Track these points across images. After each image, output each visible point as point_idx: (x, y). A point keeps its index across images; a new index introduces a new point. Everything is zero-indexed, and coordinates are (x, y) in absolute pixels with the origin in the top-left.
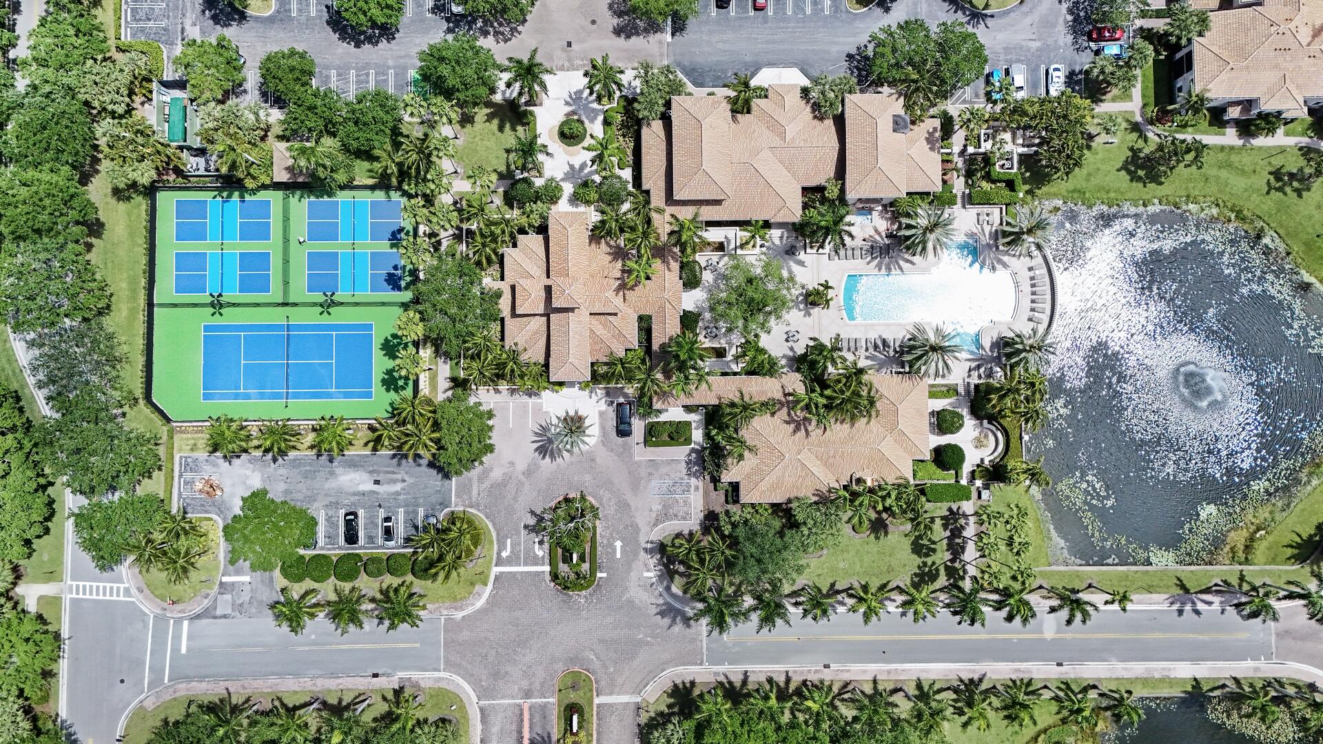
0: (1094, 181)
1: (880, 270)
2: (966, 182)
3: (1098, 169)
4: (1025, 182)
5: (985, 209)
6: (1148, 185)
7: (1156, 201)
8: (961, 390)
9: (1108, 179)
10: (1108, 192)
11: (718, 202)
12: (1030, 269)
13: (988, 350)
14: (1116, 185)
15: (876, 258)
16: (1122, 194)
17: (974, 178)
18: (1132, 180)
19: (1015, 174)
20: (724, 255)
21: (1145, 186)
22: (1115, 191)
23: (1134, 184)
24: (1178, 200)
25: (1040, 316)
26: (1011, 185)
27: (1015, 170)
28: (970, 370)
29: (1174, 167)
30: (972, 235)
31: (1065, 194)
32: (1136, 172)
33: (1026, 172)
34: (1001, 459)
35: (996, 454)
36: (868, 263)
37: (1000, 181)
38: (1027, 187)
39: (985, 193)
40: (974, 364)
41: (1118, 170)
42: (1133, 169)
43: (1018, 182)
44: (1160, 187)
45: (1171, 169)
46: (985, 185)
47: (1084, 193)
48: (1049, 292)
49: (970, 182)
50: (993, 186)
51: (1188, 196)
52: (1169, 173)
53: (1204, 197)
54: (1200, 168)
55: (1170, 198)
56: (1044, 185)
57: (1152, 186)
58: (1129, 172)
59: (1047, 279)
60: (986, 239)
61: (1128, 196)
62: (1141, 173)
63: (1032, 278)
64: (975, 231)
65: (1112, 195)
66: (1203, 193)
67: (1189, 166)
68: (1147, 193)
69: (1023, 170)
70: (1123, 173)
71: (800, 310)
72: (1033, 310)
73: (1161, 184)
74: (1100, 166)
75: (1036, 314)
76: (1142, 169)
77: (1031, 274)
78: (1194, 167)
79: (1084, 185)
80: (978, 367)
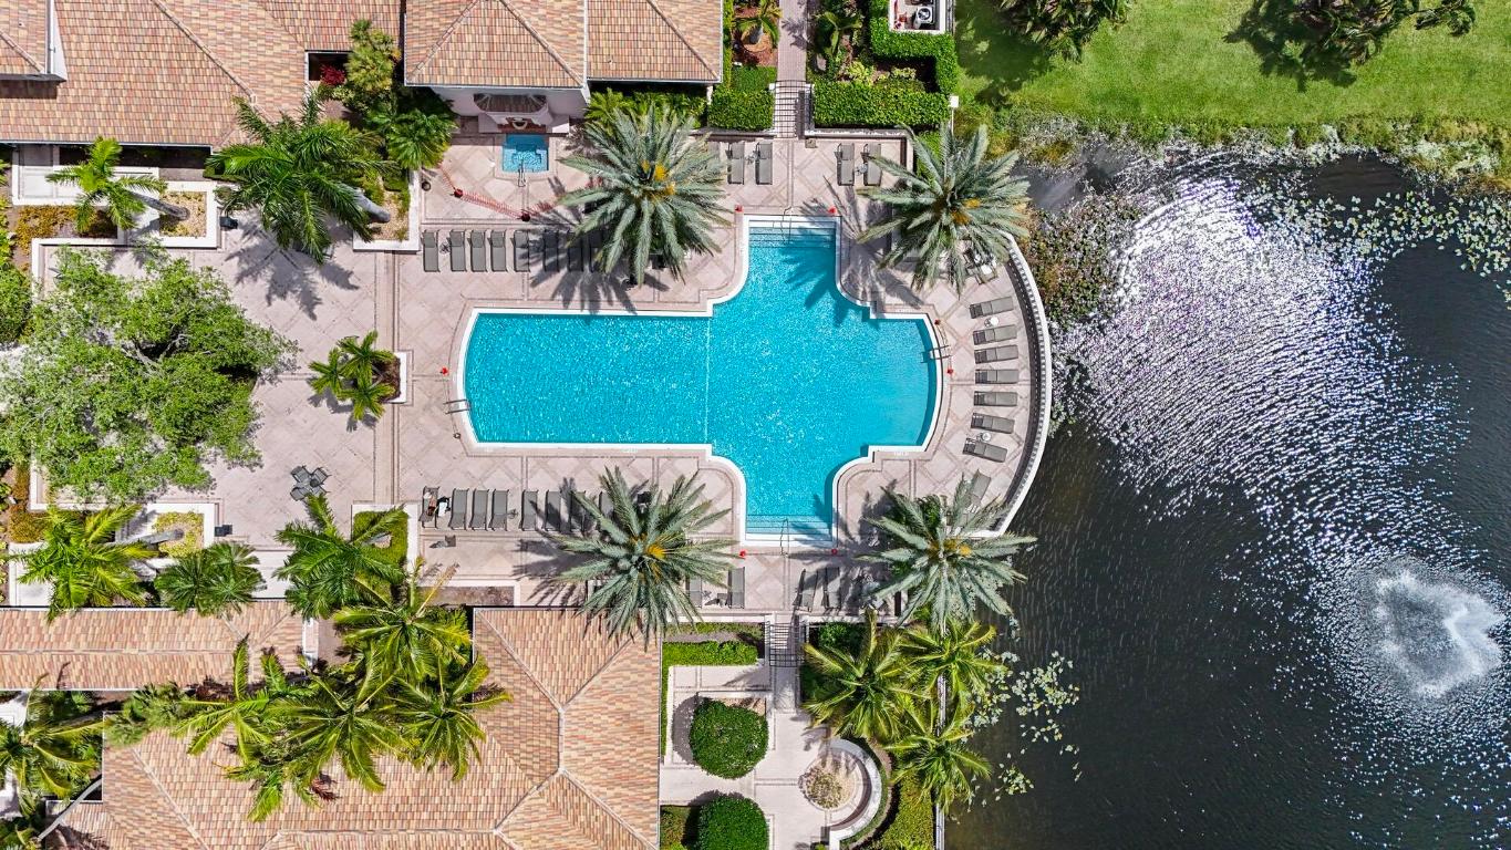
0: (1164, 71)
1: (567, 302)
2: (811, 64)
3: (1177, 37)
4: (973, 66)
5: (860, 142)
6: (1312, 84)
7: (1330, 131)
8: (778, 641)
9: (1201, 64)
10: (1201, 101)
11: (43, 87)
12: (976, 311)
13: (854, 530)
14: (1225, 81)
15: (556, 267)
16: (1239, 107)
17: (828, 51)
18: (1266, 69)
19: (940, 41)
20: (120, 248)
21: (1302, 88)
22: (1220, 101)
23: (1273, 80)
24: (1390, 128)
25: (1000, 440)
26: (927, 71)
27: (942, 29)
28: (802, 586)
29: (1386, 29)
30: (816, 211)
31: (1084, 104)
32: (1278, 46)
33: (978, 39)
34: (877, 836)
35: (861, 823)
36: (535, 283)
37: (903, 63)
38: (982, 83)
39: (861, 93)
40: (813, 568)
41: (1230, 38)
42: (1271, 36)
43: (948, 64)
44: (1343, 91)
45: (1378, 34)
46: (864, 75)
47: (1136, 104)
48: (1025, 375)
49: (821, 64)
50: (883, 76)
51: (1417, 120)
52: (1371, 45)
53: (1462, 122)
54: (1460, 30)
55: (1368, 124)
56: (1026, 77)
57: (1320, 86)
58: (1260, 45)
59: (1021, 341)
60: (858, 224)
61: (1260, 113)
62: (1292, 49)
63: (979, 337)
64: (830, 202)
65: (1213, 111)
66: (1457, 112)
67: (1433, 22)
68: (1308, 108)
69: (969, 35)
70: (1243, 48)
71: (337, 409)
72: (977, 423)
73: (1348, 80)
74: (1180, 26)
75: (988, 436)
76: (1296, 36)
77: (978, 324)
78: (1444, 29)
79: (1136, 78)
80: (825, 576)
